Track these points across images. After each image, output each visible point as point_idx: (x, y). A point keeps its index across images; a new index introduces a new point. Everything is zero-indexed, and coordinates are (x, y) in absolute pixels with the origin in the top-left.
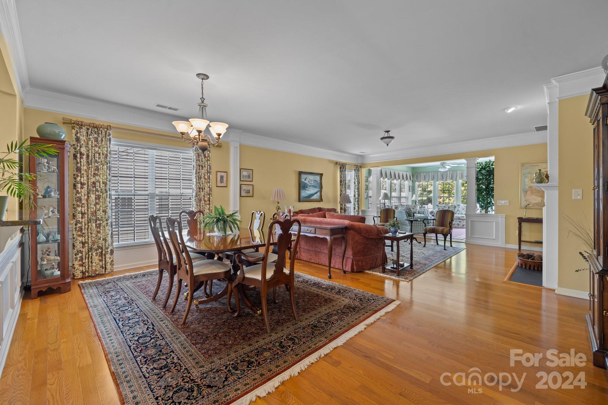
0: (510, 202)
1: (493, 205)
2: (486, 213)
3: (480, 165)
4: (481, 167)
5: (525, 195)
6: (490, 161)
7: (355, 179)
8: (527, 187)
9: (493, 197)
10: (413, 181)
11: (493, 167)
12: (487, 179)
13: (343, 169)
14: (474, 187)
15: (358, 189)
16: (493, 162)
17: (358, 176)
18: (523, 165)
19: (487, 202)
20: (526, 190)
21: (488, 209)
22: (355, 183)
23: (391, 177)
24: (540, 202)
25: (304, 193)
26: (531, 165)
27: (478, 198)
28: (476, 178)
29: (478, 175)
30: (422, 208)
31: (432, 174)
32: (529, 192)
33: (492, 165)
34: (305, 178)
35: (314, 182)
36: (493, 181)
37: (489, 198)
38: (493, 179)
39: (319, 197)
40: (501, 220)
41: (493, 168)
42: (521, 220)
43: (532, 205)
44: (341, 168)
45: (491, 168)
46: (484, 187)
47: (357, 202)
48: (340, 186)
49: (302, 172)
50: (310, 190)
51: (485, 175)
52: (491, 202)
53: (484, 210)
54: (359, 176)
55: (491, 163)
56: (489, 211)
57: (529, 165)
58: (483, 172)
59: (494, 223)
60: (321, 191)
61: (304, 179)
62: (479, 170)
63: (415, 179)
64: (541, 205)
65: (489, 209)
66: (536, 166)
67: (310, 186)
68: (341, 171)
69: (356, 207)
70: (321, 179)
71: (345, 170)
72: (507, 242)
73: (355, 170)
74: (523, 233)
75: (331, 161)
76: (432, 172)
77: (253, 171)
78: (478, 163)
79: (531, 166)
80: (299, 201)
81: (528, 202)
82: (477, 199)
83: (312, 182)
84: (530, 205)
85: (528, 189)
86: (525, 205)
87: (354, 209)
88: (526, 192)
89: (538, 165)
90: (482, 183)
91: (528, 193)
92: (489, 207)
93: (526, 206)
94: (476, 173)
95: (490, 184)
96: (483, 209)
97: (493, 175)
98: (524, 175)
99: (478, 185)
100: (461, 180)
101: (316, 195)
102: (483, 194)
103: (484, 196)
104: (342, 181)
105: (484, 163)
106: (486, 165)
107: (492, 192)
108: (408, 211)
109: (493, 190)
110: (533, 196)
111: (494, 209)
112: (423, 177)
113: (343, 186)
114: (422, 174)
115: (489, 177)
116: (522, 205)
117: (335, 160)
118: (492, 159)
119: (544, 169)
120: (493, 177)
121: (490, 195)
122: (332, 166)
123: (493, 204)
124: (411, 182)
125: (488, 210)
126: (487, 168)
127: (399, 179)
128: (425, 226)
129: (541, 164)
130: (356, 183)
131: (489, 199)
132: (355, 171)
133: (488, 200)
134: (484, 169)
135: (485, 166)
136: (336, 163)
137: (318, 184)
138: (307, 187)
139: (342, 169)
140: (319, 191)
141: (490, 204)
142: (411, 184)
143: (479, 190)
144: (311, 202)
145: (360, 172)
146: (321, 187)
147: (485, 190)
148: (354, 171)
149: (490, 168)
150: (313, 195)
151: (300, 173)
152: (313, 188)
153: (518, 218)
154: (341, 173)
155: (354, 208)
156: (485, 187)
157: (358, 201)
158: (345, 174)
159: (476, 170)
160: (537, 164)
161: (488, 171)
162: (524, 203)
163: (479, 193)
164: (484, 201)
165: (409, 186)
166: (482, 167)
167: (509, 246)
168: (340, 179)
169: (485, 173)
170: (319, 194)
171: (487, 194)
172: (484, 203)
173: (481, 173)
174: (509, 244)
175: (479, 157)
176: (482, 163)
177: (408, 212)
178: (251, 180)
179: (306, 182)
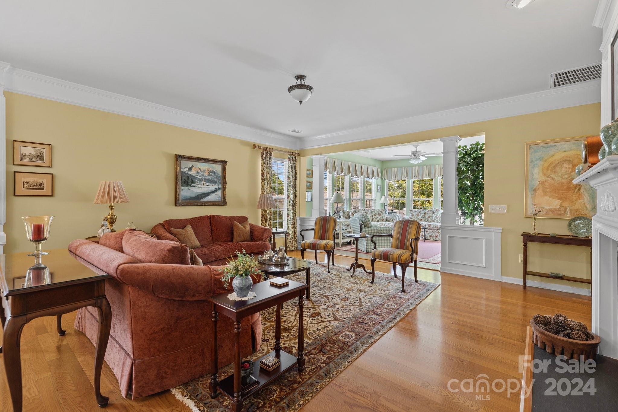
0: (508, 207)
1: (483, 212)
2: (471, 223)
3: (463, 149)
4: (464, 152)
5: (533, 196)
6: (478, 144)
7: (289, 173)
8: (536, 183)
9: (482, 198)
10: (382, 178)
11: (483, 152)
12: (473, 171)
13: (266, 155)
14: (454, 184)
15: (295, 187)
16: (483, 144)
17: (293, 167)
18: (530, 146)
19: (474, 207)
20: (535, 187)
21: (474, 217)
22: (289, 178)
23: (349, 173)
24: (558, 207)
25: (186, 192)
26: (544, 145)
27: (460, 201)
28: (457, 168)
29: (459, 164)
30: (392, 213)
31: (405, 169)
32: (539, 192)
33: (481, 149)
34: (190, 166)
35: (209, 175)
36: (483, 175)
37: (476, 200)
38: (483, 170)
39: (220, 198)
40: (495, 236)
41: (483, 155)
42: (527, 238)
43: (545, 212)
44: (262, 154)
45: (480, 154)
46: (469, 183)
47: (292, 206)
48: (262, 181)
49: (180, 156)
50: (199, 186)
51: (470, 165)
52: (479, 207)
53: (469, 219)
54: (295, 168)
55: (479, 146)
56: (476, 221)
57: (539, 146)
58: (468, 159)
59: (484, 241)
60: (224, 190)
61: (186, 167)
62: (461, 156)
63: (384, 176)
64: (559, 213)
65: (477, 218)
66: (551, 146)
67: (201, 180)
68: (263, 159)
69: (291, 213)
70: (224, 170)
71: (270, 158)
72: (504, 273)
73: (289, 158)
74: (530, 259)
75: (244, 143)
76: (405, 167)
77: (51, 149)
78: (460, 147)
79: (544, 147)
80: (176, 204)
81: (538, 208)
82: (459, 203)
83: (206, 174)
84: (542, 213)
85: (538, 185)
86: (534, 212)
87: (288, 217)
88: (535, 190)
89: (555, 146)
90: (467, 178)
91: (537, 192)
92: (476, 214)
93: (536, 214)
94: (458, 161)
95: (477, 178)
96: (467, 218)
97: (483, 164)
98: (532, 162)
99: (460, 180)
100: (440, 177)
101: (214, 194)
102: (468, 194)
103: (468, 197)
104: (265, 173)
105: (469, 147)
106: (472, 149)
107: (480, 192)
108: (363, 219)
109: (482, 189)
110: (547, 198)
111: (483, 218)
112: (394, 174)
113: (266, 182)
114: (393, 169)
115: (477, 168)
116: (529, 213)
117: (252, 141)
118: (481, 139)
119: (565, 151)
120: (483, 167)
121: (478, 195)
122: (248, 150)
123: (481, 209)
124: (379, 179)
125: (475, 219)
126: (473, 153)
127: (362, 175)
128: (375, 248)
129: (560, 143)
130: (291, 177)
131: (476, 202)
132: (289, 160)
133: (475, 204)
134: (470, 155)
135: (470, 151)
136: (254, 146)
137: (217, 177)
138: (193, 182)
139: (264, 156)
140: (220, 189)
141: (477, 210)
142: (380, 183)
143: (462, 189)
144: (201, 205)
145: (298, 162)
146: (224, 183)
147: (471, 188)
148: (287, 160)
149: (477, 154)
150: (208, 194)
151: (178, 158)
152: (208, 184)
153: (522, 235)
154: (263, 162)
155: (288, 215)
156: (471, 184)
157: (294, 205)
158: (270, 164)
159: (456, 158)
160: (553, 144)
161: (474, 159)
162: (532, 210)
163: (461, 193)
164: (469, 205)
165: (377, 185)
166: (466, 152)
167: (507, 279)
168: (262, 171)
169: (470, 161)
170: (219, 193)
171: (473, 195)
172: (468, 209)
173: (465, 162)
174: (507, 276)
175: (462, 136)
176: (466, 147)
177: (364, 221)
178: (48, 165)
179: (191, 173)
